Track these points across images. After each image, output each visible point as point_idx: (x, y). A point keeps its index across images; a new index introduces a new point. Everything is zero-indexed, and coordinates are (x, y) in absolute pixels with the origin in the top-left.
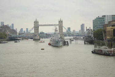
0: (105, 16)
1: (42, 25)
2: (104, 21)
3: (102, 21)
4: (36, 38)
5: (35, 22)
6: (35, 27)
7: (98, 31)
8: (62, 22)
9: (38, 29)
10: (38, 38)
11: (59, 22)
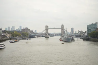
0: (97, 23)
2: (96, 26)
3: (95, 26)
4: (47, 36)
5: (46, 26)
6: (46, 29)
7: (93, 32)
8: (63, 26)
9: (48, 31)
11: (62, 26)
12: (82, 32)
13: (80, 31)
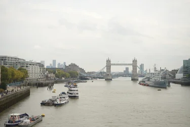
1: (114, 64)
4: (109, 78)
5: (107, 61)
6: (107, 66)
8: (136, 61)
9: (110, 69)
10: (111, 78)
11: (133, 61)
12: (167, 70)
13: (163, 70)
